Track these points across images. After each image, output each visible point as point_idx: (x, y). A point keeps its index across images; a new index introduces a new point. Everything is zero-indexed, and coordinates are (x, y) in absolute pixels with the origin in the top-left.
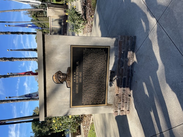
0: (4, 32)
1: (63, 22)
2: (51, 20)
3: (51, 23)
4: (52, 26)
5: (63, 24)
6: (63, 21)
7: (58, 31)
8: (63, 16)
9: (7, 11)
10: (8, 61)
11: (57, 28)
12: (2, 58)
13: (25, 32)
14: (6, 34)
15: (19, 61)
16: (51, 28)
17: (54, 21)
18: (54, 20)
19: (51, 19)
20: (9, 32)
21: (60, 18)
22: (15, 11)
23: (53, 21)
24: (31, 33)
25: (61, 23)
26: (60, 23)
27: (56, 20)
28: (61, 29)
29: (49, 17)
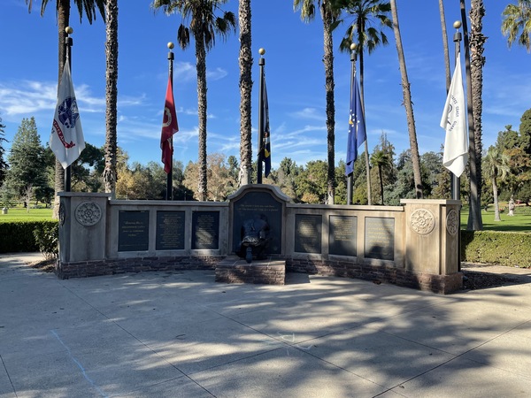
0: (331, 73)
1: (384, 264)
2: (387, 215)
3: (377, 214)
4: (361, 215)
5: (376, 262)
6: (389, 264)
7: (344, 239)
8: (411, 266)
9: (402, 64)
10: (242, 69)
11: (354, 236)
12: (250, 55)
13: (333, 129)
14: (327, 79)
15: (241, 104)
16: (355, 213)
17: (386, 227)
18: (390, 225)
19: (392, 215)
20: (333, 86)
21: (399, 251)
22: (406, 90)
23: (384, 223)
24: (331, 147)
25: (380, 257)
26: (376, 251)
27: (391, 235)
28: (351, 252)
29: (401, 208)
